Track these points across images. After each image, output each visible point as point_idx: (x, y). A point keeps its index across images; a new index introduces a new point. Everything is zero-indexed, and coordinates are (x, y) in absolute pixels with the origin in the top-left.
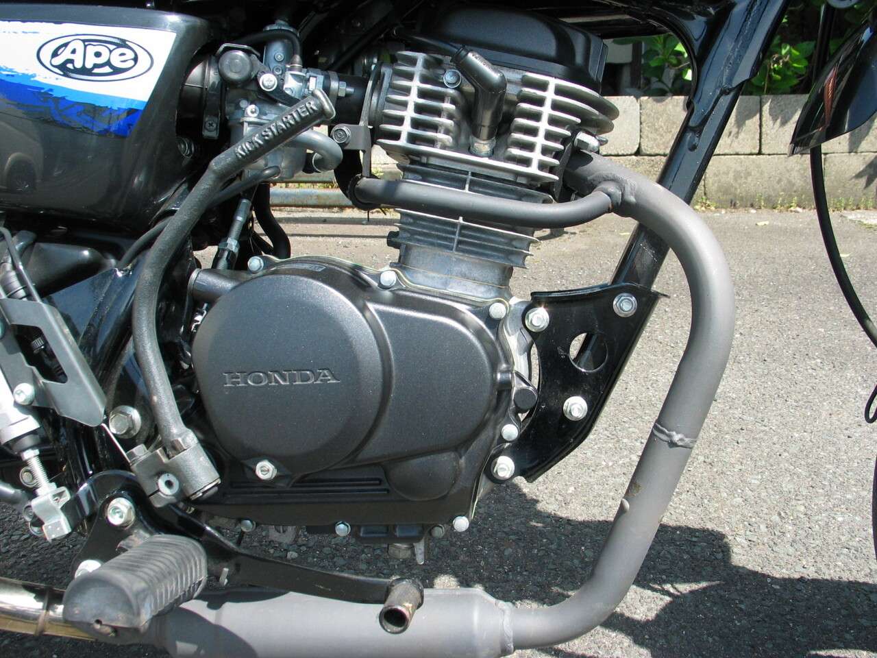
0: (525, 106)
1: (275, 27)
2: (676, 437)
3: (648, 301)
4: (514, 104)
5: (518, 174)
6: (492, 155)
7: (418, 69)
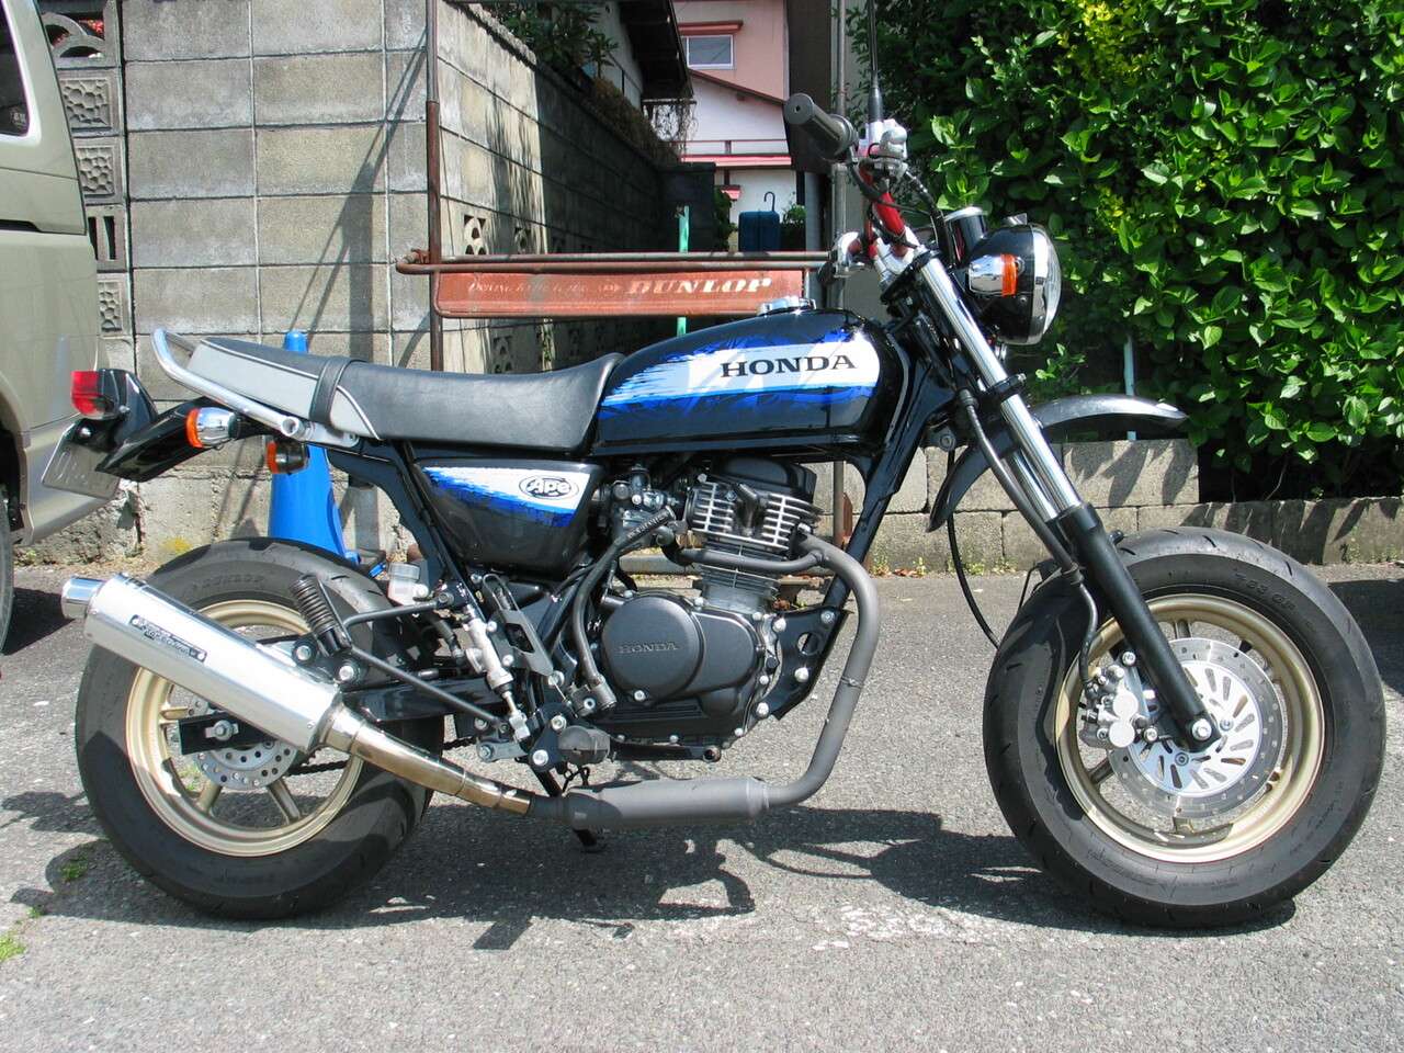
0: (770, 511)
1: (636, 468)
2: (851, 681)
3: (842, 616)
4: (764, 509)
5: (766, 546)
6: (753, 536)
7: (714, 492)
